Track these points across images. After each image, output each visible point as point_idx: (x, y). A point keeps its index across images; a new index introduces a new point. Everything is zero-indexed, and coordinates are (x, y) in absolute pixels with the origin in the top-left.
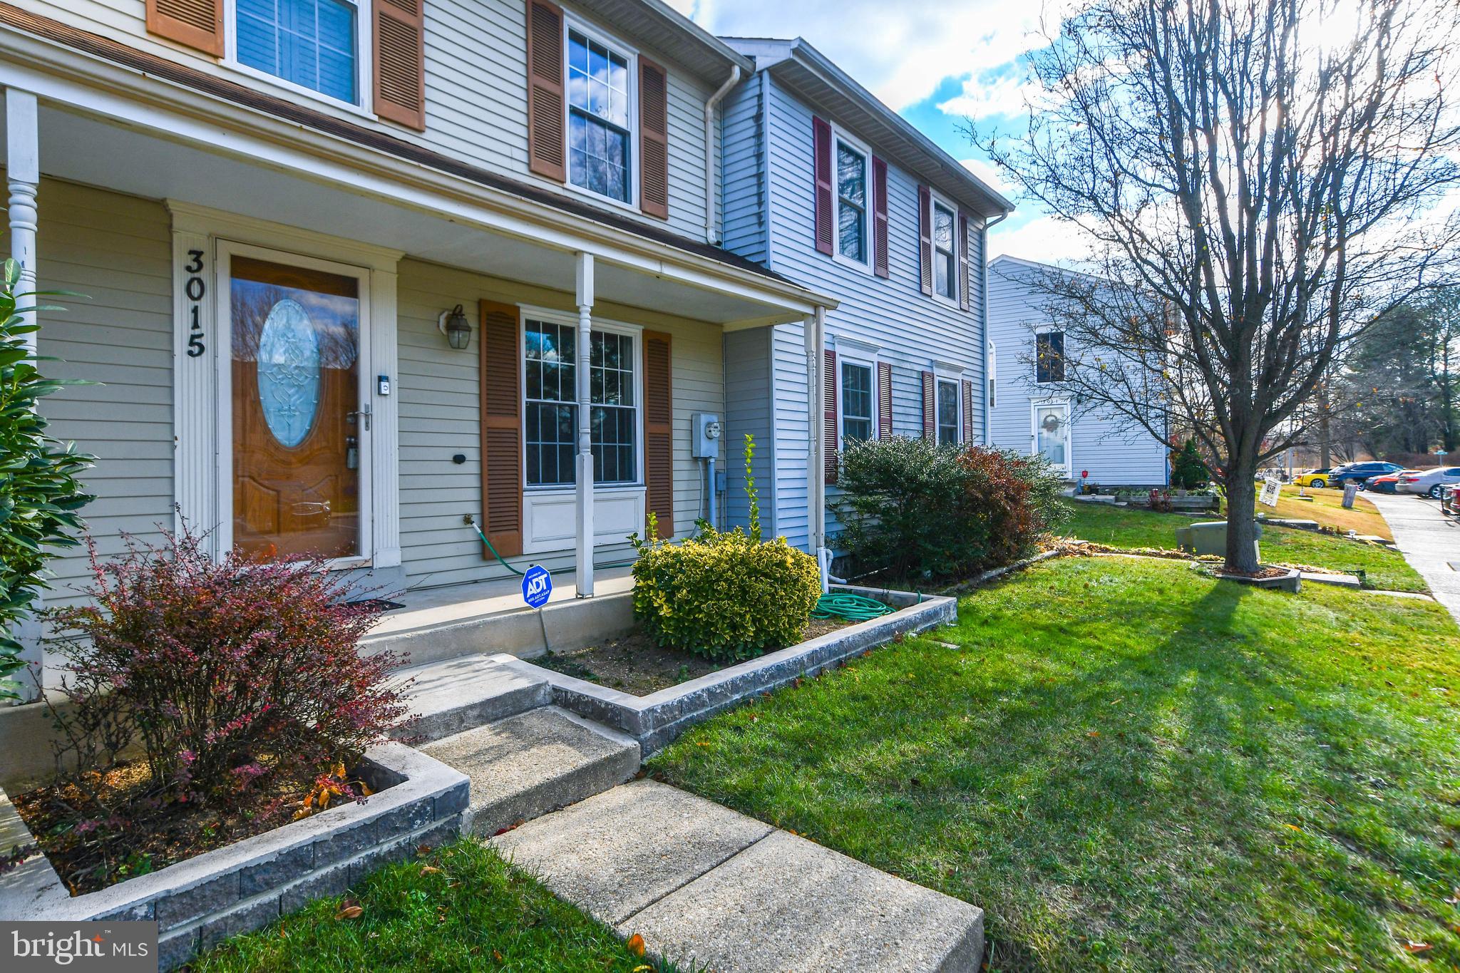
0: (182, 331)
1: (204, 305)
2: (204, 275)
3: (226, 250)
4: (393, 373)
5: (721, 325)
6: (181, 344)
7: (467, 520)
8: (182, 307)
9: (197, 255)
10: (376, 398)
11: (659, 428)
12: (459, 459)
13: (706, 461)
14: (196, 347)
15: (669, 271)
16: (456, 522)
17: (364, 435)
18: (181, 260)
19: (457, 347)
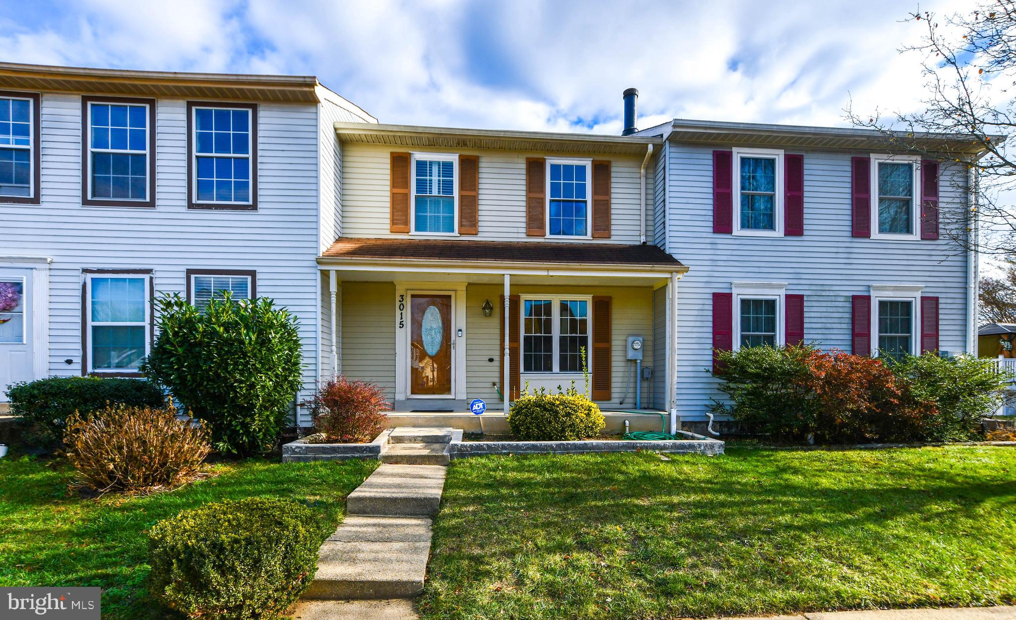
0: (398, 320)
1: (404, 312)
2: (404, 302)
3: (410, 293)
4: (464, 329)
5: (652, 287)
6: (398, 325)
7: (494, 384)
8: (398, 312)
9: (402, 296)
10: (457, 338)
11: (601, 345)
12: (491, 360)
13: (635, 361)
14: (402, 325)
15: (551, 273)
16: (490, 385)
17: (453, 351)
18: (398, 298)
19: (490, 315)
